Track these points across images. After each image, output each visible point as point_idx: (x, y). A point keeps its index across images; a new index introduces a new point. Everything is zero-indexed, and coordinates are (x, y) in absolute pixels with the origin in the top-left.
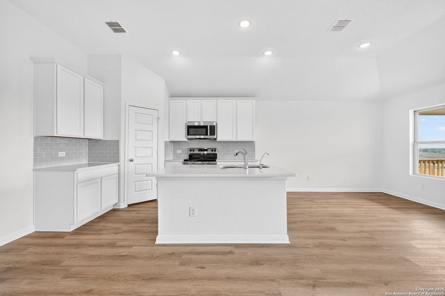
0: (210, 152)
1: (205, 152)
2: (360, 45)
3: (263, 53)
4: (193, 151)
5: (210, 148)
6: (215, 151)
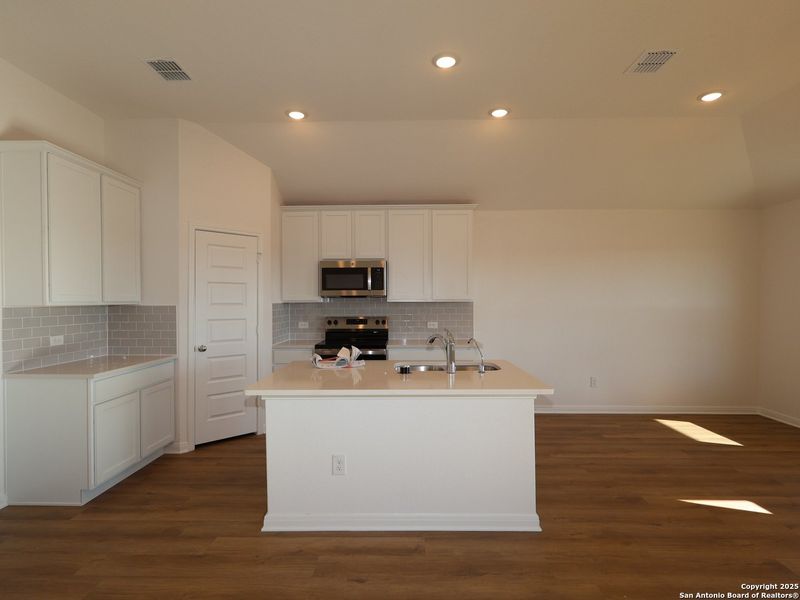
0: (371, 325)
1: (361, 327)
2: (702, 96)
3: (490, 113)
4: (336, 323)
5: (374, 318)
6: (384, 322)
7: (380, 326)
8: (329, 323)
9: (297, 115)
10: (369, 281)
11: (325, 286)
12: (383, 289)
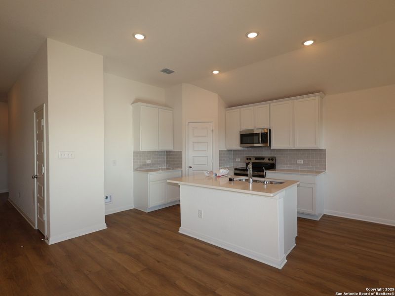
7: (271, 161)
8: (247, 159)
9: (216, 72)
10: (260, 139)
11: (242, 143)
12: (267, 143)
